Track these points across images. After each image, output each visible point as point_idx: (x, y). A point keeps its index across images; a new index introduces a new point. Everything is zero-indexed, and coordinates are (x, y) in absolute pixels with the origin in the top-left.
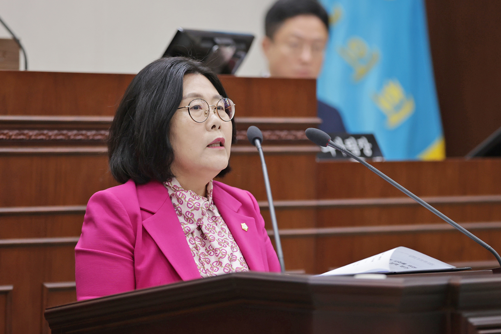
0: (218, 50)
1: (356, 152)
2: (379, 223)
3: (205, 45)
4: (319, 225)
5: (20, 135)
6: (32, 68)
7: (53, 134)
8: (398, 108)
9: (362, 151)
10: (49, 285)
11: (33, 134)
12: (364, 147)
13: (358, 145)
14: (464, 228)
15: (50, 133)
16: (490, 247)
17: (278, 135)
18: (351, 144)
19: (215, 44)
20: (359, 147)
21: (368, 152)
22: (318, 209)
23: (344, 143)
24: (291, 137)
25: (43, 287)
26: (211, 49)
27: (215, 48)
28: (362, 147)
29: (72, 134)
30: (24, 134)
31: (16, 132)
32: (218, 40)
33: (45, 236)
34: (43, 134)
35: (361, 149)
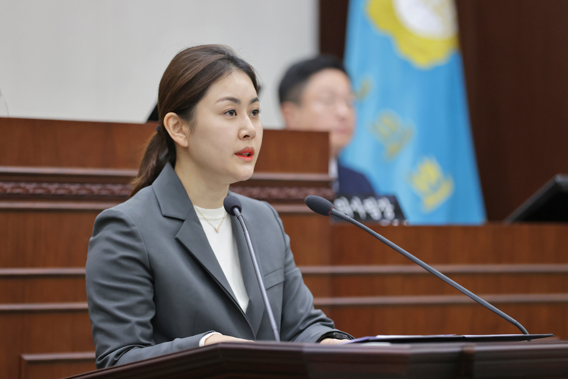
1: (376, 215)
2: (403, 293)
4: (335, 294)
7: (31, 187)
9: (383, 213)
10: (28, 357)
11: (8, 187)
12: (385, 209)
13: (378, 207)
14: (485, 301)
15: (28, 187)
16: (516, 321)
18: (371, 205)
20: (380, 209)
21: (390, 213)
22: (334, 276)
23: (363, 204)
25: (21, 359)
28: (383, 210)
29: (53, 188)
33: (23, 301)
34: (20, 188)
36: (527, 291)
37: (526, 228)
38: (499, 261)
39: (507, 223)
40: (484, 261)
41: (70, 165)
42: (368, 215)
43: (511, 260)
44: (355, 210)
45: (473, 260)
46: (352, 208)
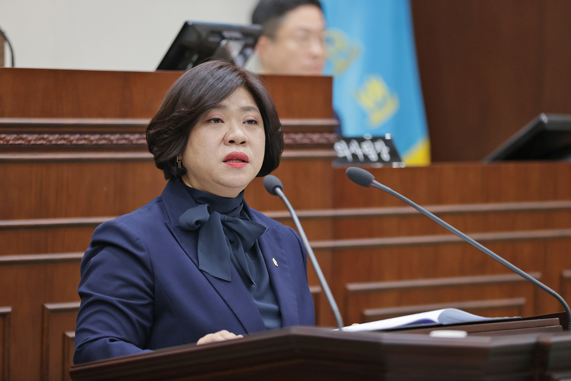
0: (226, 44)
1: (373, 157)
2: (399, 234)
3: (213, 39)
4: (336, 236)
5: (18, 139)
6: (20, 64)
7: (53, 138)
8: (380, 105)
9: (379, 155)
10: (50, 306)
11: (32, 138)
12: (381, 150)
13: (375, 148)
15: (51, 138)
17: (293, 139)
18: (368, 148)
19: (223, 38)
20: (376, 151)
21: (386, 156)
22: (335, 219)
23: (360, 147)
24: (306, 141)
25: (43, 308)
26: (219, 44)
27: (224, 42)
28: (379, 151)
29: (74, 138)
30: (23, 139)
31: (14, 136)
32: (226, 34)
33: (46, 252)
34: (44, 139)
35: (378, 153)
36: (512, 228)
37: (512, 167)
38: (487, 200)
39: (485, 163)
40: (473, 201)
41: (90, 116)
42: (366, 157)
43: (499, 199)
44: (353, 151)
45: (463, 201)
46: (351, 151)
